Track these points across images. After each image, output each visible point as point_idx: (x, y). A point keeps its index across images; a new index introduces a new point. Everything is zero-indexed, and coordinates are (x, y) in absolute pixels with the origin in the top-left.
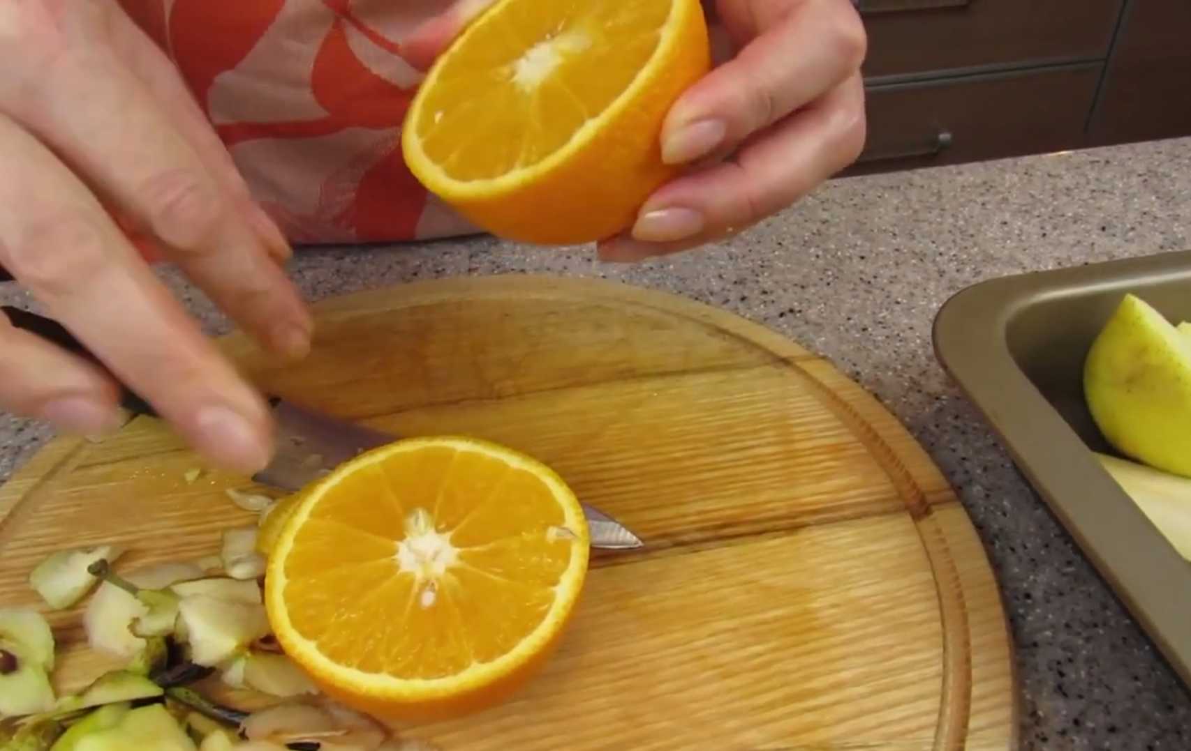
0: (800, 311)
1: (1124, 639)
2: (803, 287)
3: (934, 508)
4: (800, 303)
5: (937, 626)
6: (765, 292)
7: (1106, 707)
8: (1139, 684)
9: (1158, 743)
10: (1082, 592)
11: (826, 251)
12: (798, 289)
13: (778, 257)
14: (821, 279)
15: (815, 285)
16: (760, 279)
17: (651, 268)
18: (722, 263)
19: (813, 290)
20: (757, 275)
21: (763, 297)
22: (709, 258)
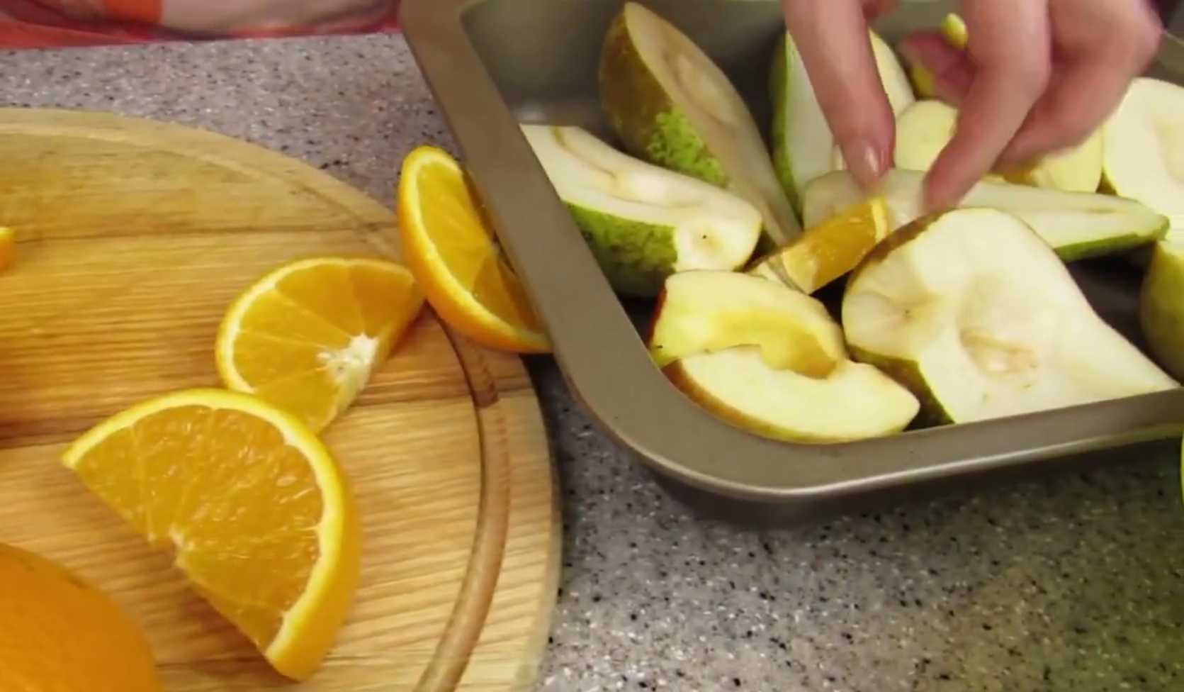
0: (347, 163)
1: (629, 505)
2: (356, 139)
3: (500, 394)
4: (350, 155)
5: (471, 525)
6: (311, 142)
7: (596, 575)
8: (635, 550)
9: (643, 611)
10: (595, 458)
11: (391, 104)
12: (351, 141)
13: (337, 107)
14: (379, 132)
15: (371, 137)
16: (310, 128)
17: (184, 111)
18: (270, 109)
19: (367, 142)
20: (307, 125)
21: (309, 148)
22: (256, 104)
